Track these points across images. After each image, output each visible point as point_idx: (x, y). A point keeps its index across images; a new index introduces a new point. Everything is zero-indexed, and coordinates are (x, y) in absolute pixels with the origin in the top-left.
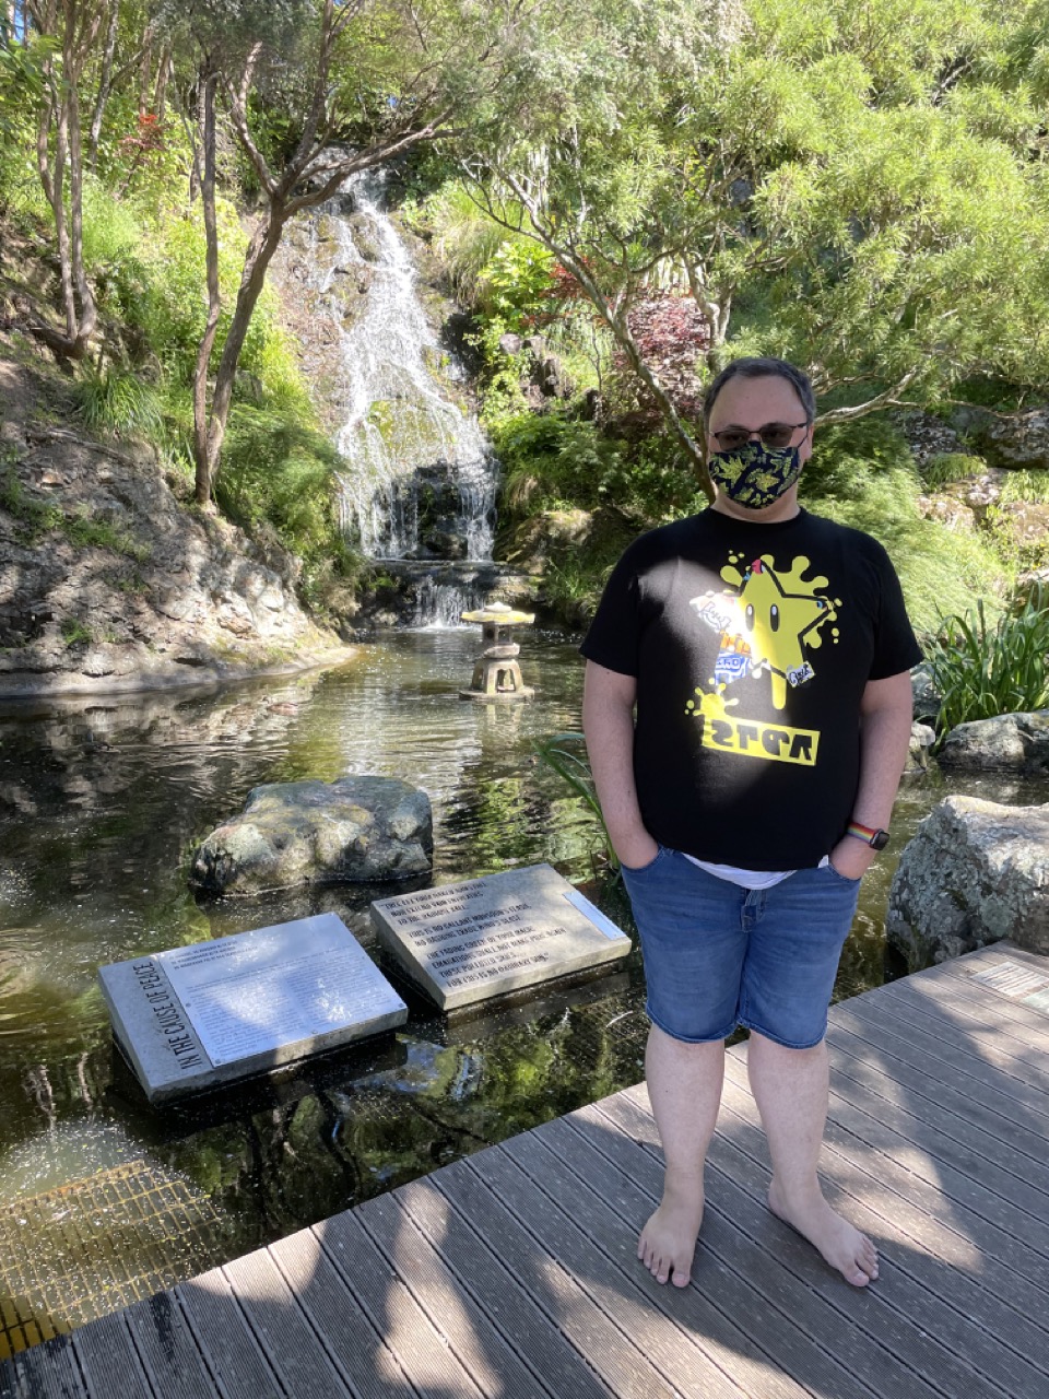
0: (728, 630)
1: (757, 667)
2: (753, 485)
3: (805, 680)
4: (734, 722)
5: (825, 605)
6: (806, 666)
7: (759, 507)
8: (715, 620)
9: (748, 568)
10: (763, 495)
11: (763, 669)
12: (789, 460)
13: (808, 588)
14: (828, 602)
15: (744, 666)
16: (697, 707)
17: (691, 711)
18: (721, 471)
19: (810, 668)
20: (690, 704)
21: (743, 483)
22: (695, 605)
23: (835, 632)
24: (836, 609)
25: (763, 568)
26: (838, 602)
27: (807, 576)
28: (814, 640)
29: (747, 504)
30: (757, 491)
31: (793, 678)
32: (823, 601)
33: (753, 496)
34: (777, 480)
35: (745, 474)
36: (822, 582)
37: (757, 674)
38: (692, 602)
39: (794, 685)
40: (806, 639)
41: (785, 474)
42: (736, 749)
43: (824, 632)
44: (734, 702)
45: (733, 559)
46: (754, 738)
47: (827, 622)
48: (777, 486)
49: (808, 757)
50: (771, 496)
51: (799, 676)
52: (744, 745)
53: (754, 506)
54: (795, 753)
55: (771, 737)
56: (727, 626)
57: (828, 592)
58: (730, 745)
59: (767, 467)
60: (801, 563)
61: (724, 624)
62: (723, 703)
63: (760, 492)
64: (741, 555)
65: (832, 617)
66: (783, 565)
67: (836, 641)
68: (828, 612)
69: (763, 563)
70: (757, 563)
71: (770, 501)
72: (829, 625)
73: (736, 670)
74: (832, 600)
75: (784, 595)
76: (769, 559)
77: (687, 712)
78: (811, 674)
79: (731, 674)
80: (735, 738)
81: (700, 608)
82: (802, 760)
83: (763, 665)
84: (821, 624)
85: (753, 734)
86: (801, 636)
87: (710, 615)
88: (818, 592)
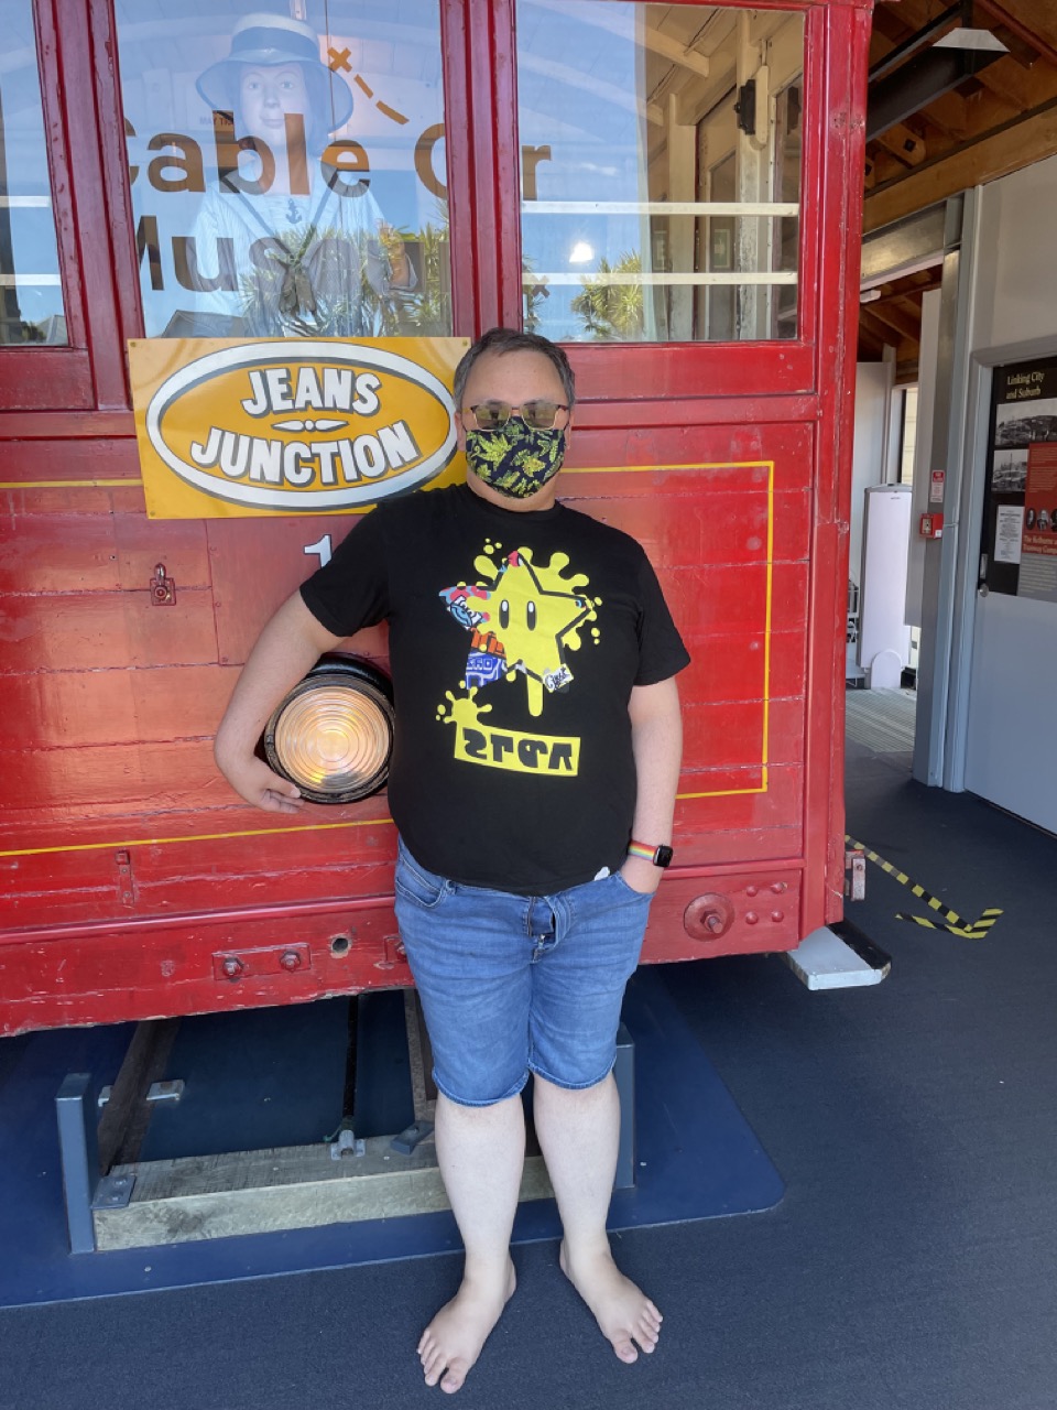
0: (479, 627)
1: (510, 669)
2: (520, 468)
3: (563, 683)
4: (487, 731)
5: (584, 605)
6: (563, 670)
7: (522, 497)
8: (465, 616)
9: (504, 560)
10: (530, 480)
11: (518, 672)
12: (555, 443)
13: (567, 586)
14: (588, 602)
15: (496, 668)
16: (449, 713)
17: (443, 717)
18: (483, 451)
19: (568, 672)
20: (441, 709)
21: (507, 466)
22: (445, 597)
23: (595, 632)
24: (596, 608)
25: (520, 561)
26: (598, 601)
27: (566, 573)
28: (574, 641)
29: (509, 492)
30: (523, 475)
31: (550, 682)
32: (583, 600)
33: (519, 480)
34: (543, 465)
35: (511, 455)
36: (581, 580)
37: (511, 677)
38: (441, 594)
39: (551, 690)
40: (565, 640)
41: (552, 459)
42: (490, 762)
43: (584, 632)
44: (488, 708)
45: (489, 549)
46: (510, 749)
47: (587, 621)
48: (544, 471)
49: (568, 766)
50: (536, 482)
51: (557, 680)
52: (498, 757)
53: (517, 495)
54: (554, 764)
55: (528, 748)
56: (479, 622)
57: (590, 591)
58: (484, 757)
59: (534, 448)
60: (560, 560)
61: (475, 620)
62: (474, 710)
63: (526, 477)
64: (499, 545)
65: (592, 616)
66: (541, 560)
67: (597, 642)
68: (588, 611)
69: (520, 556)
70: (514, 555)
71: (534, 489)
72: (589, 625)
73: (489, 673)
74: (592, 599)
75: (542, 592)
76: (526, 553)
77: (438, 718)
78: (570, 678)
79: (482, 676)
80: (489, 750)
81: (449, 601)
82: (562, 771)
83: (517, 667)
84: (580, 624)
85: (508, 743)
86: (559, 637)
87: (460, 610)
88: (577, 590)
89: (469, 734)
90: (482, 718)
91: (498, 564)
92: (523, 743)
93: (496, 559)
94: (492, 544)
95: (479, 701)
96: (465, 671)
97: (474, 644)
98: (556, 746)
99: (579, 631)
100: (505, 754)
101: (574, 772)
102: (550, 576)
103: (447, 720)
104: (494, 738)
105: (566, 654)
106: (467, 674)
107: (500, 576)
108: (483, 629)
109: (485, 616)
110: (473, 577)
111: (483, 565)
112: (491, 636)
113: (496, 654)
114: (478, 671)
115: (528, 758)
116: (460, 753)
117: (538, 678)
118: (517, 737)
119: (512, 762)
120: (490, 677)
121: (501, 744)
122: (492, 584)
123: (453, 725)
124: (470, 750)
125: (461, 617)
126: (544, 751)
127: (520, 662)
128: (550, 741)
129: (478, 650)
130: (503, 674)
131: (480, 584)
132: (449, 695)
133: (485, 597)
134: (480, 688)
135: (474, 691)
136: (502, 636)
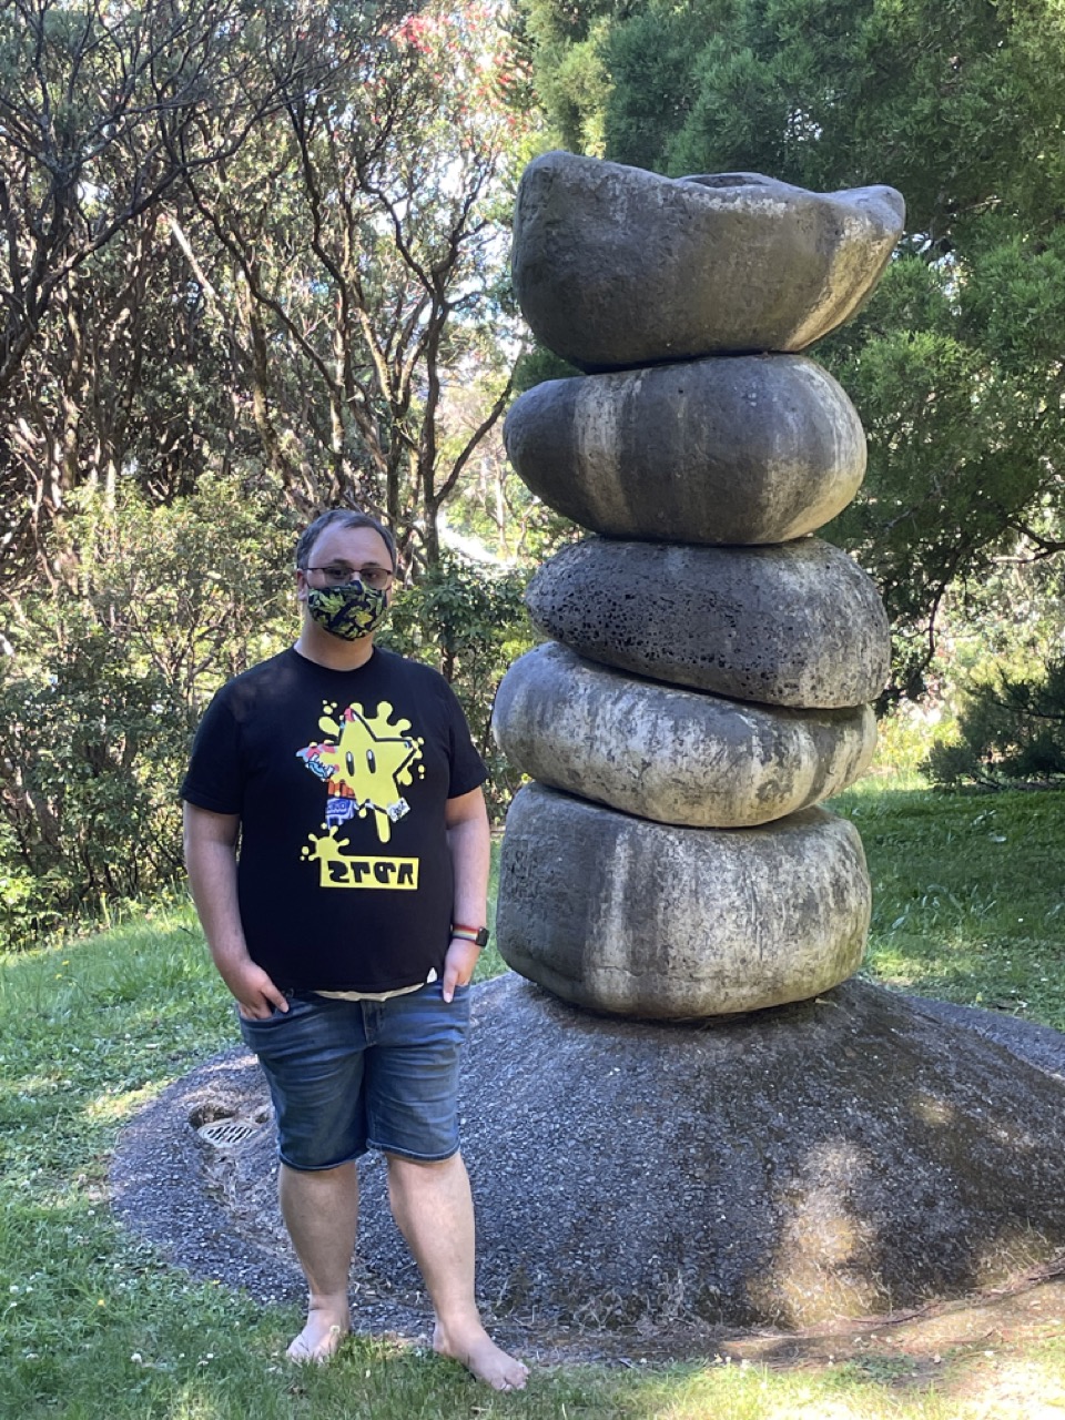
89: (331, 865)
90: (342, 851)
91: (338, 723)
92: (377, 865)
93: (334, 717)
94: (329, 704)
95: (338, 837)
96: (325, 814)
97: (330, 792)
98: (402, 866)
99: (409, 769)
100: (363, 876)
101: (415, 887)
102: (379, 725)
103: (311, 858)
104: (354, 865)
105: (402, 790)
106: (328, 817)
107: (341, 732)
108: (336, 779)
109: (336, 768)
110: (321, 736)
111: (326, 725)
112: (342, 783)
113: (349, 798)
114: (336, 813)
115: (382, 878)
116: (326, 881)
117: (383, 811)
118: (372, 861)
119: (370, 881)
120: (346, 816)
121: (360, 869)
122: (336, 740)
123: (318, 861)
124: (334, 877)
125: (317, 771)
126: (393, 870)
127: (368, 801)
128: (397, 862)
129: (333, 796)
130: (356, 812)
131: (327, 741)
132: (312, 837)
133: (333, 752)
134: (340, 827)
135: (334, 830)
136: (350, 782)
